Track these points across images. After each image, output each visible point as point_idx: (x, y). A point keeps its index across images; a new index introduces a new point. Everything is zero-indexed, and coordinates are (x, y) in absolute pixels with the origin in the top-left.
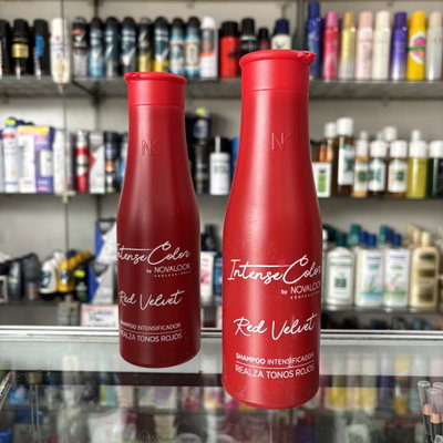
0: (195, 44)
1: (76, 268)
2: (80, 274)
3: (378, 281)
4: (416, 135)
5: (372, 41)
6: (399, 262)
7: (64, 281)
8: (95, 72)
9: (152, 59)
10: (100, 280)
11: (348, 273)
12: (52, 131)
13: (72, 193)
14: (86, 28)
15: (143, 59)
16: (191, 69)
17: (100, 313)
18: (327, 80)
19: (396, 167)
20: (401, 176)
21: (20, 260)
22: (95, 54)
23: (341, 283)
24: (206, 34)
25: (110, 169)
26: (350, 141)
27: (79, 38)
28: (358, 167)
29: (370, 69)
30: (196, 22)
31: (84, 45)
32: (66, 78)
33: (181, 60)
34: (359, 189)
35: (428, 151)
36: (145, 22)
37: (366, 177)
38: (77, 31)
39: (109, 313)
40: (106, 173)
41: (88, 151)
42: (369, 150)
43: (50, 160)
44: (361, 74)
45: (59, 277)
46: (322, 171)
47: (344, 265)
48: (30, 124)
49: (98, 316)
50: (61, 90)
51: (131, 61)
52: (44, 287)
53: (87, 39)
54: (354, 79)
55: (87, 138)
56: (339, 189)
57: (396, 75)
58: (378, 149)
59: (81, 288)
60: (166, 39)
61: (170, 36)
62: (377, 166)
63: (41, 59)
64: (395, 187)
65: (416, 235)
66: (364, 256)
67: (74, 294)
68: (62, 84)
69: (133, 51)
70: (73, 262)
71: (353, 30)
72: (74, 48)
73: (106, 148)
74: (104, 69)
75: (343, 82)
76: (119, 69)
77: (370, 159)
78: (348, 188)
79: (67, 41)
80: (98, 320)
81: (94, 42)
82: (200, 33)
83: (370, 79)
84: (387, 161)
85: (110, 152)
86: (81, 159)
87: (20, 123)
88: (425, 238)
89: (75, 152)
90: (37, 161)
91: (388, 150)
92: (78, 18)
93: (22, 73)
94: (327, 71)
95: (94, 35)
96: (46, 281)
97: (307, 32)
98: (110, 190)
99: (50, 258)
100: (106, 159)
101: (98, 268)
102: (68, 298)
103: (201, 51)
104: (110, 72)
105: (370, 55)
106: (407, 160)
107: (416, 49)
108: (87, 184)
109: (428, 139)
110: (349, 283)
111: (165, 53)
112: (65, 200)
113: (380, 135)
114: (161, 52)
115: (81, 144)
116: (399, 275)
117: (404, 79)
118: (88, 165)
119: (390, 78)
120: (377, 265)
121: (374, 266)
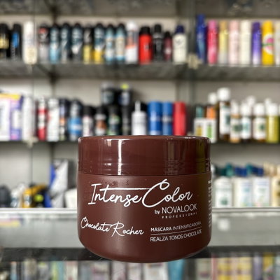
0: (122, 40)
1: (37, 194)
2: (39, 198)
3: (249, 201)
4: (268, 102)
5: (238, 39)
6: (264, 187)
7: (28, 204)
9: (93, 49)
10: (54, 202)
11: (229, 195)
12: (22, 100)
13: (35, 140)
14: (48, 29)
15: (87, 50)
16: (119, 56)
19: (258, 122)
20: (263, 128)
22: (54, 47)
23: (224, 202)
24: (130, 34)
25: (63, 123)
27: (44, 36)
28: (234, 122)
30: (122, 26)
31: (47, 40)
32: (34, 60)
33: (112, 51)
34: (235, 137)
36: (88, 26)
38: (43, 32)
40: (60, 127)
41: (46, 111)
42: (239, 112)
43: (21, 117)
44: (233, 60)
45: (23, 200)
46: (210, 125)
47: (226, 190)
53: (49, 36)
55: (47, 103)
58: (246, 110)
60: (102, 37)
61: (105, 34)
62: (245, 121)
63: (16, 49)
64: (259, 135)
66: (240, 183)
68: (32, 65)
69: (80, 45)
70: (35, 190)
71: (226, 33)
72: (40, 42)
75: (221, 65)
76: (71, 56)
77: (240, 117)
79: (35, 37)
81: (54, 38)
82: (125, 33)
83: (239, 64)
84: (252, 117)
86: (42, 117)
89: (37, 112)
90: (11, 118)
92: (44, 24)
94: (210, 59)
95: (54, 34)
96: (14, 203)
97: (196, 32)
98: (63, 138)
99: (16, 187)
101: (52, 194)
103: (126, 44)
104: (64, 57)
105: (238, 49)
106: (265, 117)
107: (268, 45)
108: (46, 134)
110: (229, 202)
111: (102, 46)
115: (42, 107)
116: (263, 197)
117: (261, 63)
118: (46, 121)
120: (249, 189)
121: (246, 190)
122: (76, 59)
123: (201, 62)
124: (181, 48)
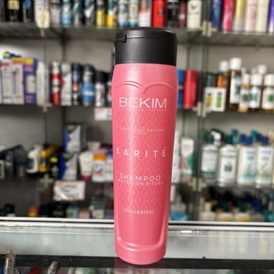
0: (136, 3)
1: (52, 156)
2: (54, 160)
3: (253, 168)
5: (256, 5)
6: (267, 155)
7: (44, 165)
8: (66, 21)
9: (106, 13)
10: (68, 164)
11: (233, 162)
12: (36, 62)
13: (50, 105)
15: (100, 13)
16: (132, 21)
17: (68, 186)
18: (225, 32)
19: (268, 92)
20: (271, 98)
21: (12, 150)
22: (66, 9)
23: (228, 168)
25: (75, 89)
26: (239, 74)
28: (243, 92)
29: (254, 25)
31: (58, 1)
32: (46, 25)
33: (126, 15)
34: (243, 106)
37: (247, 98)
39: (74, 187)
40: (73, 92)
41: (60, 76)
42: (250, 81)
44: (248, 28)
45: (39, 162)
46: (220, 94)
47: (231, 157)
48: (19, 57)
49: (67, 189)
50: (43, 34)
51: (91, 14)
54: (243, 31)
55: (60, 68)
56: (230, 106)
57: (272, 30)
58: (256, 80)
59: (55, 169)
60: (115, 0)
62: (255, 91)
63: (27, 11)
64: (267, 105)
66: (245, 151)
67: (50, 174)
68: (44, 29)
69: (92, 8)
70: (50, 151)
72: (51, 4)
73: (73, 75)
74: (72, 19)
75: (236, 33)
76: (83, 19)
77: (250, 87)
78: (236, 106)
80: (67, 191)
83: (254, 32)
84: (262, 88)
85: (76, 77)
86: (56, 82)
87: (12, 56)
89: (51, 77)
90: (24, 83)
91: (263, 81)
94: (225, 25)
98: (76, 103)
99: (33, 149)
100: (73, 82)
101: (66, 156)
102: (46, 176)
103: (140, 9)
104: (77, 22)
105: (255, 15)
108: (60, 100)
110: (234, 169)
111: (115, 9)
112: (45, 110)
114: (112, 9)
115: (56, 71)
116: (266, 164)
118: (61, 85)
119: (267, 31)
120: (252, 157)
121: (251, 158)
122: (89, 23)
123: (215, 30)
124: (196, 13)
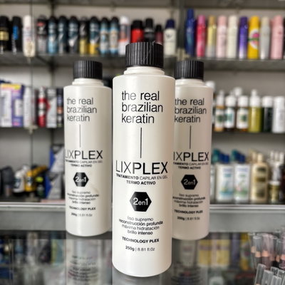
0: (116, 34)
1: (37, 176)
2: (40, 179)
3: (231, 185)
4: (254, 93)
5: (226, 34)
6: (244, 173)
7: (29, 184)
8: (51, 50)
9: (88, 43)
10: (53, 183)
12: (23, 88)
13: (35, 127)
14: (46, 22)
15: (83, 43)
16: (113, 49)
18: (199, 58)
19: (241, 113)
20: (245, 118)
22: (52, 39)
24: (123, 28)
25: (60, 112)
27: (42, 29)
28: (218, 113)
29: (225, 51)
30: (116, 20)
31: (45, 33)
32: (32, 53)
33: (106, 44)
34: (219, 127)
35: (261, 103)
36: (84, 19)
38: (40, 24)
40: (58, 115)
41: (46, 100)
42: (225, 102)
43: (22, 106)
44: (220, 54)
45: (26, 181)
48: (9, 83)
50: (29, 61)
51: (75, 44)
52: (16, 187)
53: (47, 29)
54: (215, 57)
55: (46, 92)
57: (241, 55)
58: (230, 101)
59: (40, 189)
60: (97, 31)
61: (100, 28)
62: (229, 112)
63: (16, 41)
64: (241, 125)
65: (254, 155)
66: (222, 169)
67: (36, 193)
68: (30, 58)
69: (76, 38)
70: (35, 172)
71: (214, 27)
72: (38, 35)
73: (58, 99)
74: (57, 48)
75: (209, 59)
76: (67, 48)
77: (225, 108)
79: (34, 30)
81: (51, 31)
82: (118, 27)
83: (225, 58)
84: (236, 108)
85: (60, 101)
86: (42, 105)
87: (2, 82)
88: (260, 157)
89: (37, 101)
90: (13, 106)
91: (237, 102)
92: (41, 16)
93: (4, 50)
94: (198, 52)
95: (51, 27)
96: (17, 184)
97: (186, 27)
98: (60, 125)
99: (20, 169)
100: (58, 106)
101: (51, 176)
102: (32, 195)
103: (119, 38)
104: (61, 50)
105: (225, 43)
106: (248, 108)
107: (253, 40)
108: (45, 122)
109: (261, 95)
110: (212, 186)
111: (97, 39)
112: (31, 132)
113: (231, 93)
114: (94, 38)
115: (42, 96)
116: (243, 181)
117: (246, 58)
118: (46, 109)
119: (237, 57)
120: (230, 175)
121: (228, 176)
122: (72, 52)
123: (188, 56)
124: (171, 41)
